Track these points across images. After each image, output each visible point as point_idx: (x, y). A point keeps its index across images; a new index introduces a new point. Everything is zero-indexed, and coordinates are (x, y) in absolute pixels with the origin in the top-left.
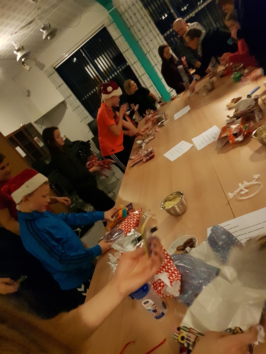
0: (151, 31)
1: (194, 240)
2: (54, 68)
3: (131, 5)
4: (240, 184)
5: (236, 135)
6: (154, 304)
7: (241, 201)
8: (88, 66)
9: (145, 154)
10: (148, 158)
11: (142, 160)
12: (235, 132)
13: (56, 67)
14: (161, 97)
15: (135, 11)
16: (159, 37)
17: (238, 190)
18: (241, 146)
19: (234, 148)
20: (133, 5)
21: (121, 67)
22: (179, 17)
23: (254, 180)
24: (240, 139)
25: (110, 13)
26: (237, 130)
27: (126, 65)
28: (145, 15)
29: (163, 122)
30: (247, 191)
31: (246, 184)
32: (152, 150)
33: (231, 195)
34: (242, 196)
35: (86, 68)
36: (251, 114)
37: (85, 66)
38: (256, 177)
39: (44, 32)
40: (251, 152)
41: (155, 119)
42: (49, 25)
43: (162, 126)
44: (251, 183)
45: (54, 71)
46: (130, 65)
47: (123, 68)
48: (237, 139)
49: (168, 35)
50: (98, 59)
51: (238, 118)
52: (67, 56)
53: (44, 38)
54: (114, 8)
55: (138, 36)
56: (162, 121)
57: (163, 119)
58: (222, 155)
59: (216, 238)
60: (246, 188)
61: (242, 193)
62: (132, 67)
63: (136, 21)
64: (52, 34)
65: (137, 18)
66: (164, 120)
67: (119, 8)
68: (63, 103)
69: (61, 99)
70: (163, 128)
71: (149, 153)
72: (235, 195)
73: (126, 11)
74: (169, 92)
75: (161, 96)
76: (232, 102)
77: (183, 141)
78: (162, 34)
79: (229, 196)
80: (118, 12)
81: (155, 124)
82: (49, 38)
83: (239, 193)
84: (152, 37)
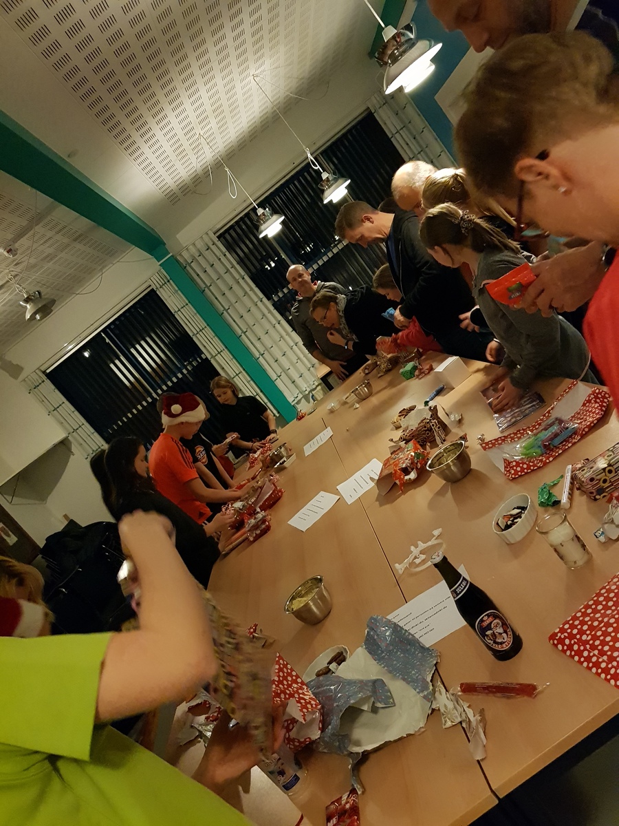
0: (246, 293)
1: (344, 654)
2: (44, 372)
3: (203, 250)
4: (412, 548)
5: (406, 471)
6: (279, 759)
7: (417, 573)
8: (117, 362)
9: (251, 525)
10: (258, 532)
11: (247, 539)
12: (404, 466)
13: (48, 371)
14: (278, 415)
15: (211, 258)
16: (264, 304)
17: (411, 558)
18: (415, 488)
19: (404, 493)
20: (208, 249)
21: (190, 363)
22: (294, 264)
23: (435, 538)
24: (413, 475)
25: (160, 265)
26: (407, 461)
27: (201, 358)
28: (233, 267)
29: (285, 461)
30: (423, 557)
31: (422, 546)
32: (264, 517)
33: (400, 568)
34: (418, 565)
35: (112, 366)
36: (428, 434)
37: (109, 362)
38: (436, 533)
39: (28, 306)
40: (431, 496)
41: (268, 457)
42: (39, 293)
43: (281, 469)
44: (430, 543)
45: (44, 378)
46: (209, 357)
47: (195, 364)
48: (407, 477)
49: (280, 299)
50: (138, 347)
51: (407, 442)
52: (72, 349)
53: (28, 316)
54: (171, 254)
55: (221, 303)
56: (281, 462)
57: (282, 458)
58: (387, 507)
59: (376, 637)
60: (421, 552)
61: (417, 561)
62: (213, 362)
63: (214, 277)
64: (45, 309)
65: (216, 271)
66: (285, 459)
67: (180, 255)
68: (64, 444)
69: (60, 435)
70: (285, 471)
71: (260, 523)
72: (406, 568)
73: (194, 259)
74: (292, 404)
75: (279, 413)
76: (400, 416)
77: (322, 493)
78: (269, 298)
79: (397, 570)
80: (177, 261)
81: (268, 467)
82: (38, 317)
83: (412, 564)
84: (249, 304)
